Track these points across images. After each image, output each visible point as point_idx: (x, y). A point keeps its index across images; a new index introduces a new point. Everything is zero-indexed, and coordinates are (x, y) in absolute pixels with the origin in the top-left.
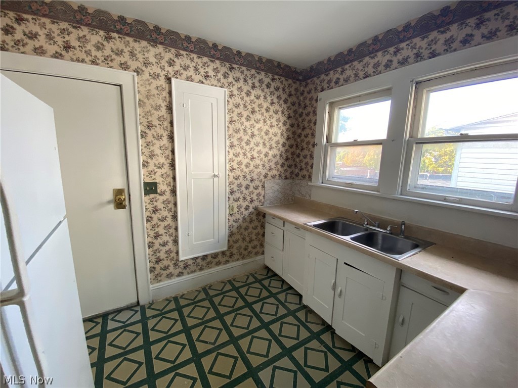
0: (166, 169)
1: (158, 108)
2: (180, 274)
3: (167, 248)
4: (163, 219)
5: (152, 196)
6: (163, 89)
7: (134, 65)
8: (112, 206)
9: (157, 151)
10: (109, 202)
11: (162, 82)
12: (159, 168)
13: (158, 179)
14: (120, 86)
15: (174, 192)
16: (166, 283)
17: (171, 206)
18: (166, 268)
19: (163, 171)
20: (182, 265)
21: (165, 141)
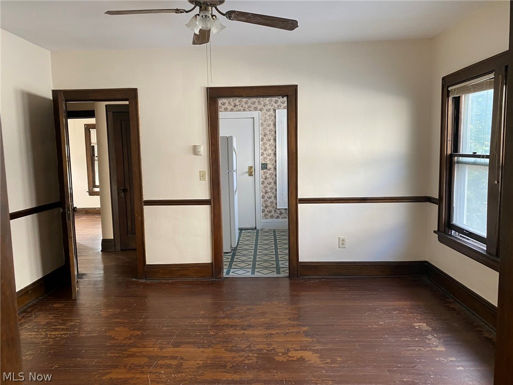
0: (272, 156)
1: (269, 126)
2: (277, 217)
3: (271, 200)
4: (270, 184)
5: (265, 170)
6: (272, 116)
7: (259, 107)
8: (247, 174)
9: (268, 147)
10: (246, 172)
11: (272, 112)
12: (269, 156)
13: (268, 162)
14: (253, 118)
15: (275, 169)
16: (270, 220)
17: (274, 176)
18: (270, 212)
19: (271, 157)
20: (278, 211)
21: (272, 142)
